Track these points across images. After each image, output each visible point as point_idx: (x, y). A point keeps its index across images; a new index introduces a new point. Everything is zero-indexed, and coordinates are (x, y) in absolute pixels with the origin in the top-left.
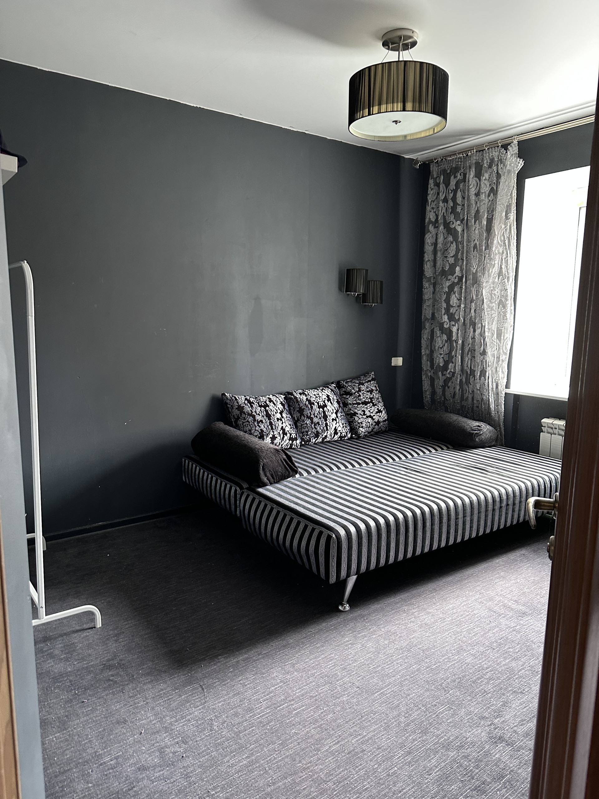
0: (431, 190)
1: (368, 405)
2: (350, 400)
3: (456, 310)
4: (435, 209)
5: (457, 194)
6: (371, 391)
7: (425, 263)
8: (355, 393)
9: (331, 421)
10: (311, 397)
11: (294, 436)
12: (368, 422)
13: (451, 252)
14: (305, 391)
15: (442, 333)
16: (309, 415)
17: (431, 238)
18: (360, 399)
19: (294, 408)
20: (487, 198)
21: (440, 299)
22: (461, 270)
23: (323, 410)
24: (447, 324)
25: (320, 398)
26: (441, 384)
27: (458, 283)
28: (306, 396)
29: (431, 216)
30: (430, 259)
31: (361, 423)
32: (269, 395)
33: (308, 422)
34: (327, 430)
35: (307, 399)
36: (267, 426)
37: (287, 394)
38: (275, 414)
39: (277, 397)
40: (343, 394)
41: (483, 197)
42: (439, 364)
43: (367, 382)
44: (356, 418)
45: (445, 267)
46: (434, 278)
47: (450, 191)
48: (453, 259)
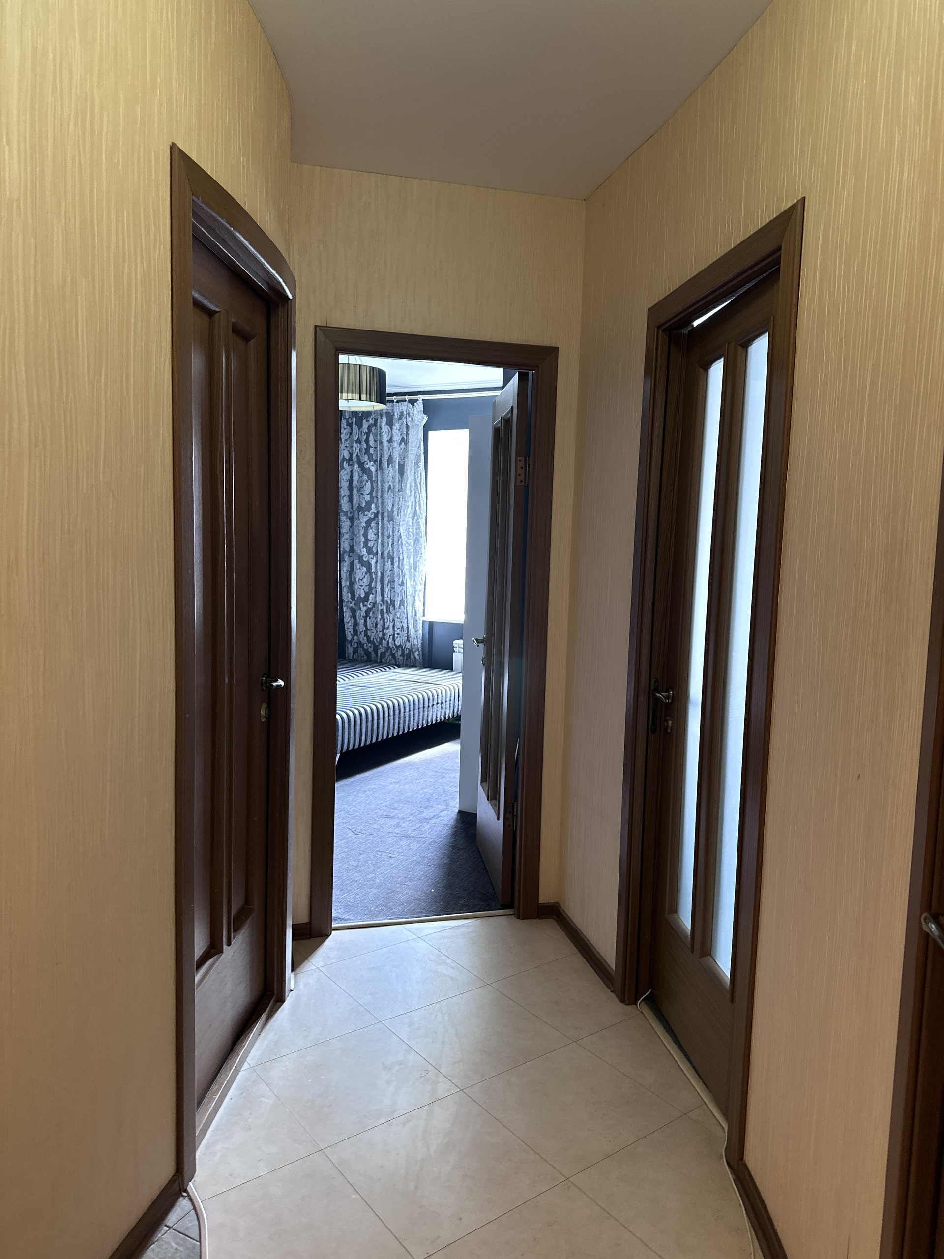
3: (374, 544)
4: (348, 447)
5: (370, 437)
7: (341, 498)
15: (362, 565)
17: (345, 475)
21: (358, 533)
22: (377, 507)
24: (366, 557)
26: (362, 614)
27: (374, 519)
29: (345, 454)
42: (360, 595)
45: (362, 504)
46: (351, 513)
47: (363, 434)
48: (369, 496)
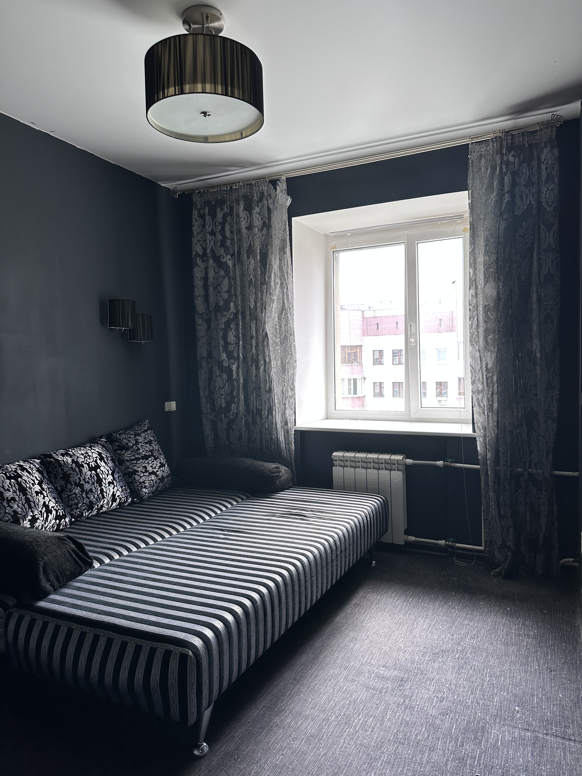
0: (196, 221)
1: (150, 459)
2: (127, 456)
4: (201, 242)
5: (226, 228)
6: (150, 442)
7: (196, 298)
8: (132, 447)
9: (107, 485)
10: (78, 457)
11: (61, 512)
12: (151, 480)
13: (225, 287)
14: (69, 451)
15: (222, 372)
16: (78, 481)
17: (199, 272)
18: (140, 453)
19: (55, 475)
20: (260, 231)
21: (217, 336)
22: (236, 306)
23: (96, 472)
24: (226, 363)
25: (91, 457)
26: (224, 427)
27: (233, 320)
28: (71, 457)
29: (198, 249)
30: (201, 294)
31: (144, 482)
32: (18, 462)
33: (77, 490)
34: (104, 497)
35: (73, 461)
36: (23, 505)
37: (43, 457)
38: (31, 486)
39: (31, 463)
40: (116, 450)
41: (256, 230)
42: (221, 405)
43: (144, 432)
44: (137, 477)
45: (220, 303)
46: (207, 314)
47: (218, 224)
48: (227, 294)
